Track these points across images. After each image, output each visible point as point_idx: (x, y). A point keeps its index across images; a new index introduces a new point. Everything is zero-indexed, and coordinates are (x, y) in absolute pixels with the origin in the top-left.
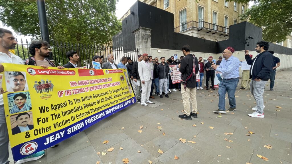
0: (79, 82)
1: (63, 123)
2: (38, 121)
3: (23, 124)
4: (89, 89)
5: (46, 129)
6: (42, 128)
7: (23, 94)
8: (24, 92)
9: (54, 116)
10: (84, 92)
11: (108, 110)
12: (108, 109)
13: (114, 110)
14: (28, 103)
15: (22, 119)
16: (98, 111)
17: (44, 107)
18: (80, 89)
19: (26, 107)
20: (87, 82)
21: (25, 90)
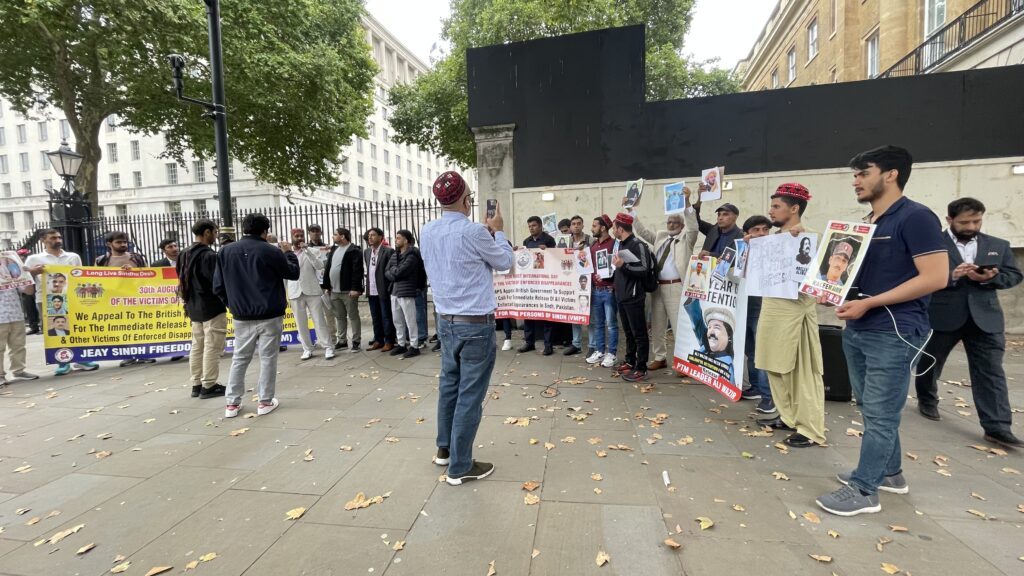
1: (107, 339)
3: (60, 327)
5: (83, 340)
6: (79, 337)
7: (60, 296)
9: (93, 327)
15: (59, 322)
17: (83, 314)
19: (63, 310)
21: (63, 293)
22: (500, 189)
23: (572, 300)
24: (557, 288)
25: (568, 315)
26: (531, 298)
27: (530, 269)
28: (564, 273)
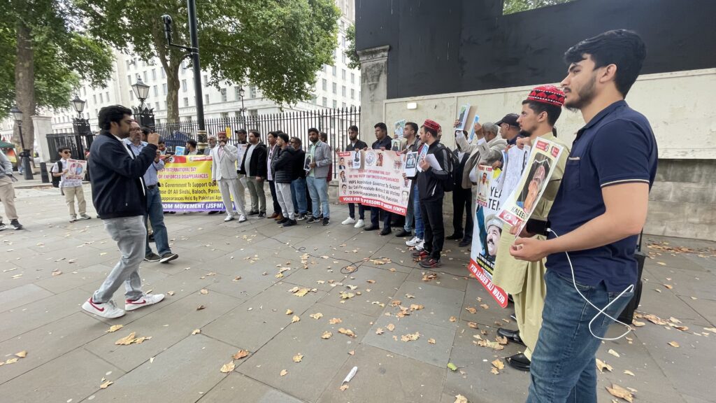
13: (187, 207)
16: (166, 201)
22: (377, 100)
23: (398, 194)
24: (389, 183)
25: (393, 206)
26: (372, 189)
27: (373, 166)
28: (395, 171)
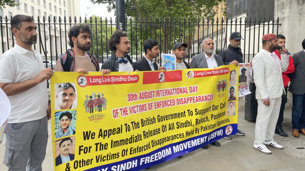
0: (140, 93)
1: (109, 157)
2: (80, 150)
3: (65, 152)
4: (153, 107)
5: (87, 162)
6: (83, 160)
7: (69, 112)
8: (70, 111)
9: (99, 145)
10: (146, 110)
11: (177, 146)
12: (178, 143)
13: (189, 147)
14: (73, 126)
15: (64, 146)
16: (162, 146)
17: (90, 132)
18: (141, 105)
19: (70, 130)
20: (152, 94)
21: (73, 108)
